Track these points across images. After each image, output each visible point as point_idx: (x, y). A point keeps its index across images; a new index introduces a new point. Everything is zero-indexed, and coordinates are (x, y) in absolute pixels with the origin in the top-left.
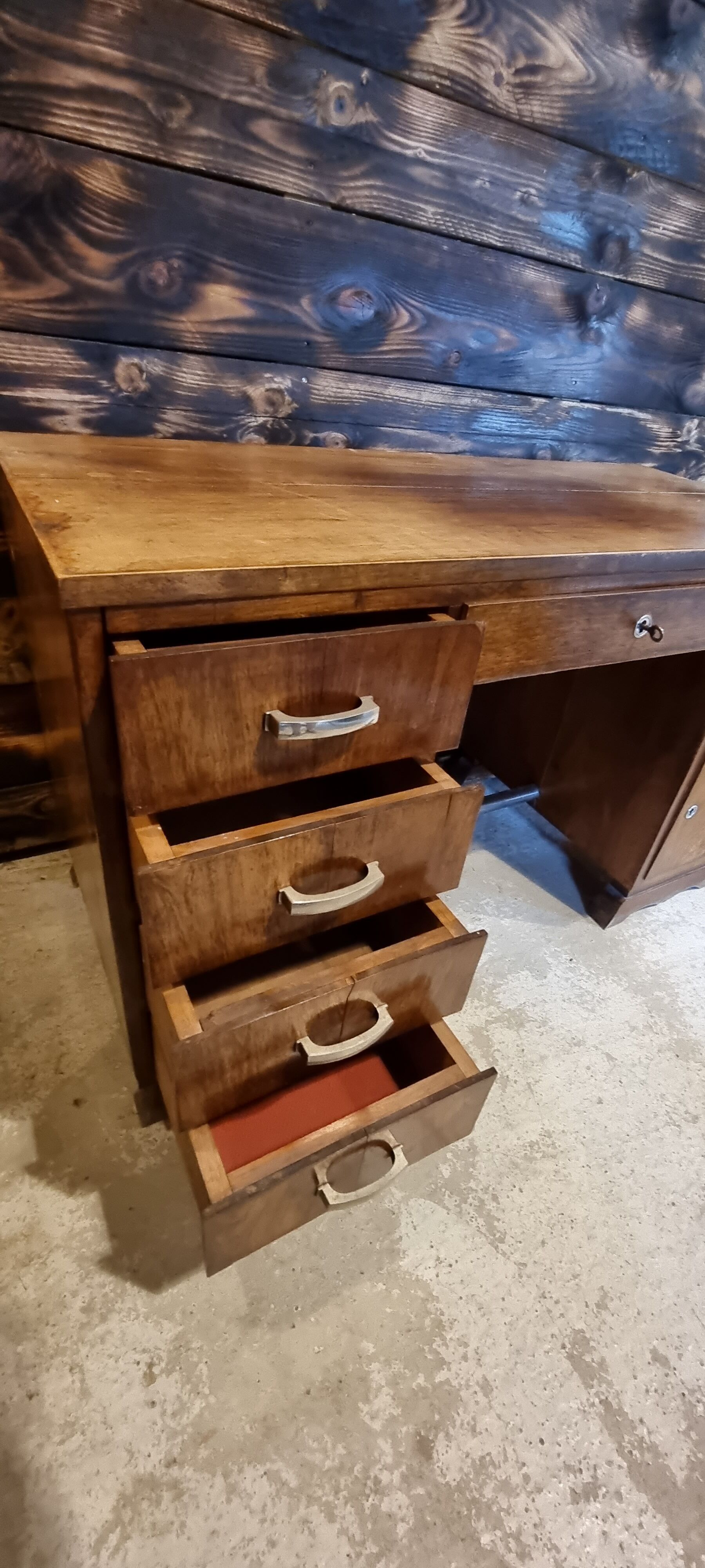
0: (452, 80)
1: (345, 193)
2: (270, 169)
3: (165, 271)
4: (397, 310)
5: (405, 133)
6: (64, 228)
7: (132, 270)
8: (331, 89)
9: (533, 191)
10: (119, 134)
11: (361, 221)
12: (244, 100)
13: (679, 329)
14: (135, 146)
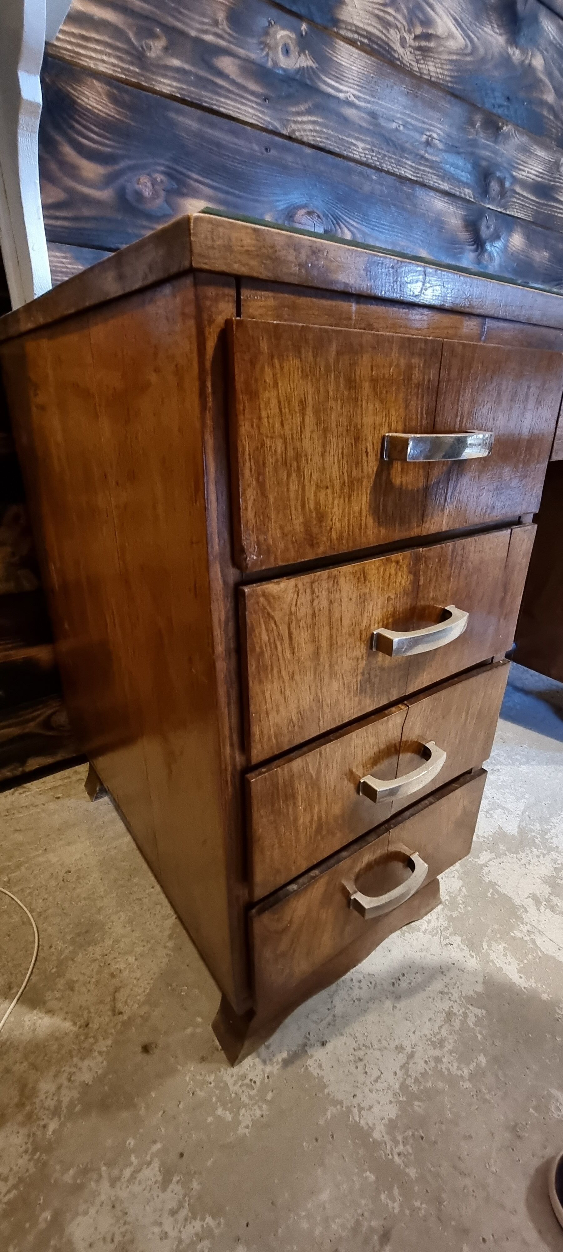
0: (369, 39)
1: (294, 126)
2: (232, 99)
3: (149, 184)
4: (341, 228)
5: (338, 79)
6: (59, 138)
7: (121, 181)
8: (278, 36)
9: (435, 135)
10: (105, 58)
11: (308, 151)
12: (209, 38)
13: (546, 254)
14: (119, 70)
